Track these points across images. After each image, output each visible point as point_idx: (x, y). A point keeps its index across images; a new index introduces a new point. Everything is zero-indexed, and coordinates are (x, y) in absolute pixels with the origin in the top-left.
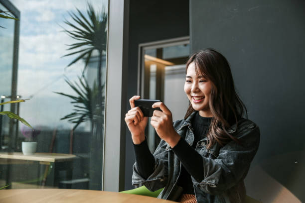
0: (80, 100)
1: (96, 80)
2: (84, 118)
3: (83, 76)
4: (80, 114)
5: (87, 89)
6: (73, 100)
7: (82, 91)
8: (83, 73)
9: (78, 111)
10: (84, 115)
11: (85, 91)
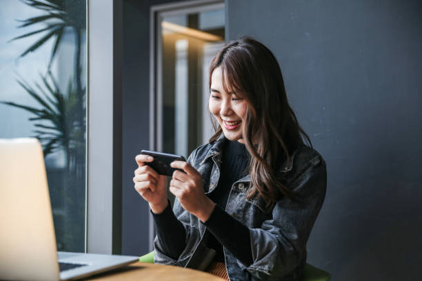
0: (46, 115)
1: (72, 80)
2: (54, 145)
3: (50, 73)
4: (46, 139)
5: (58, 95)
6: (34, 116)
7: (49, 99)
8: (49, 67)
9: (43, 133)
10: (54, 141)
11: (54, 99)
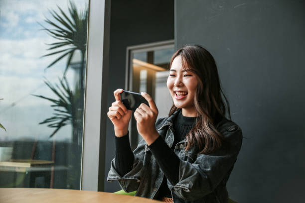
0: (62, 103)
1: (78, 83)
2: (64, 122)
3: (65, 78)
4: (60, 118)
5: (68, 91)
6: (54, 104)
8: (65, 74)
9: (59, 115)
10: (64, 120)
11: (67, 95)
